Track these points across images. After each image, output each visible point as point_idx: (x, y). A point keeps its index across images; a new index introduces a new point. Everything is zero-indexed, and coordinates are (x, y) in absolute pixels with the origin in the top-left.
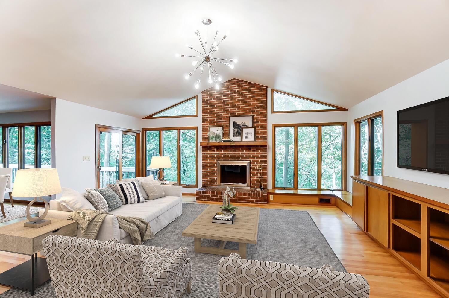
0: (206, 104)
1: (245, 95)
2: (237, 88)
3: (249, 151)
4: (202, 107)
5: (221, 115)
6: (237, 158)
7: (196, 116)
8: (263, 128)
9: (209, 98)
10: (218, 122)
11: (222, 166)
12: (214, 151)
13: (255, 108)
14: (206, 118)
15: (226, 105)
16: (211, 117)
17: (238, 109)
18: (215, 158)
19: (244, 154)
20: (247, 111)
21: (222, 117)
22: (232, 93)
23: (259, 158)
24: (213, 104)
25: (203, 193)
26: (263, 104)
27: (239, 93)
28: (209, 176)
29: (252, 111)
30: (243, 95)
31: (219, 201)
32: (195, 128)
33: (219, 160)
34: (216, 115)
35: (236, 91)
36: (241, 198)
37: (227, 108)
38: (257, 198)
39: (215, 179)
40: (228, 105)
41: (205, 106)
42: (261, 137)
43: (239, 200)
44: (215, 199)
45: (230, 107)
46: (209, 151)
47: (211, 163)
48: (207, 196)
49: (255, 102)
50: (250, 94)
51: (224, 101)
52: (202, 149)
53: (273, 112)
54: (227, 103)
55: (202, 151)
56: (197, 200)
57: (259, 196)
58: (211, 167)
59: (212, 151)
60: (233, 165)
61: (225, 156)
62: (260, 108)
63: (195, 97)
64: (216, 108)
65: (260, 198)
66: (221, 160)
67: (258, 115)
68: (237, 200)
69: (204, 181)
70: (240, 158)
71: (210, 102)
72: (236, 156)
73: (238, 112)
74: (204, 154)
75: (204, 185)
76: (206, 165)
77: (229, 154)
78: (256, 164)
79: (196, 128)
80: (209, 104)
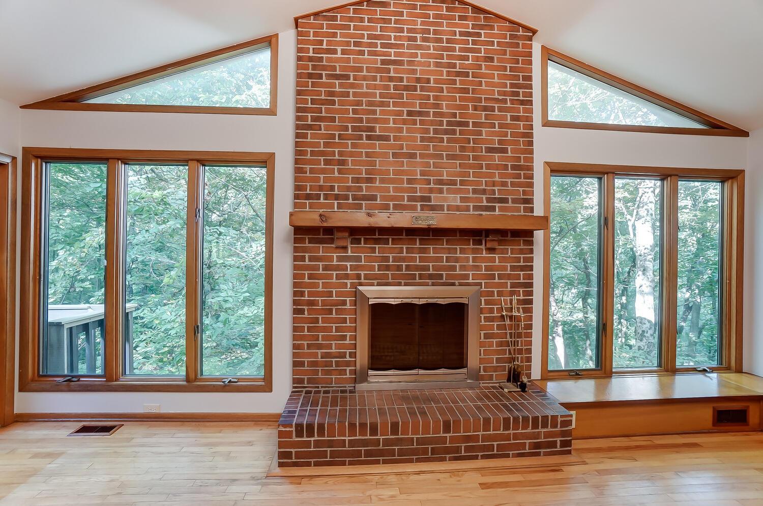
0: (314, 67)
1: (461, 50)
2: (432, 24)
3: (474, 251)
4: (299, 76)
5: (374, 112)
6: (431, 277)
7: (271, 112)
8: (522, 173)
9: (324, 46)
10: (360, 137)
11: (374, 306)
12: (345, 248)
13: (497, 100)
14: (314, 119)
15: (391, 79)
16: (333, 119)
17: (436, 98)
18: (347, 277)
19: (457, 260)
20: (467, 107)
21: (376, 120)
22: (415, 39)
23: (509, 277)
24: (342, 68)
25: (310, 433)
26: (521, 91)
27: (441, 41)
28: (320, 347)
29: (485, 109)
30: (454, 49)
31: (385, 462)
32: (264, 158)
33: (361, 284)
34: (355, 112)
35: (428, 31)
36: (476, 438)
37: (396, 88)
38: (537, 436)
39: (348, 358)
40: (401, 79)
41: (310, 76)
42: (514, 201)
43: (468, 449)
44: (368, 454)
45: (406, 88)
46: (321, 250)
47: (330, 294)
48: (330, 444)
49: (496, 80)
50: (479, 51)
51: (383, 62)
52: (296, 241)
53: (547, 124)
54: (396, 71)
55: (296, 250)
56: (281, 465)
57: (545, 425)
58: (330, 312)
59: (337, 248)
60: (416, 301)
61: (388, 268)
62: (512, 101)
63: (269, 41)
64: (352, 86)
65: (547, 435)
66: (372, 285)
67: (506, 126)
68: (458, 450)
69: (302, 364)
70: (441, 276)
71: (329, 60)
72: (427, 268)
73: (437, 106)
74: (303, 259)
75: (301, 381)
76: (311, 303)
77: (403, 259)
78: (496, 297)
79: (265, 161)
80: (324, 68)
